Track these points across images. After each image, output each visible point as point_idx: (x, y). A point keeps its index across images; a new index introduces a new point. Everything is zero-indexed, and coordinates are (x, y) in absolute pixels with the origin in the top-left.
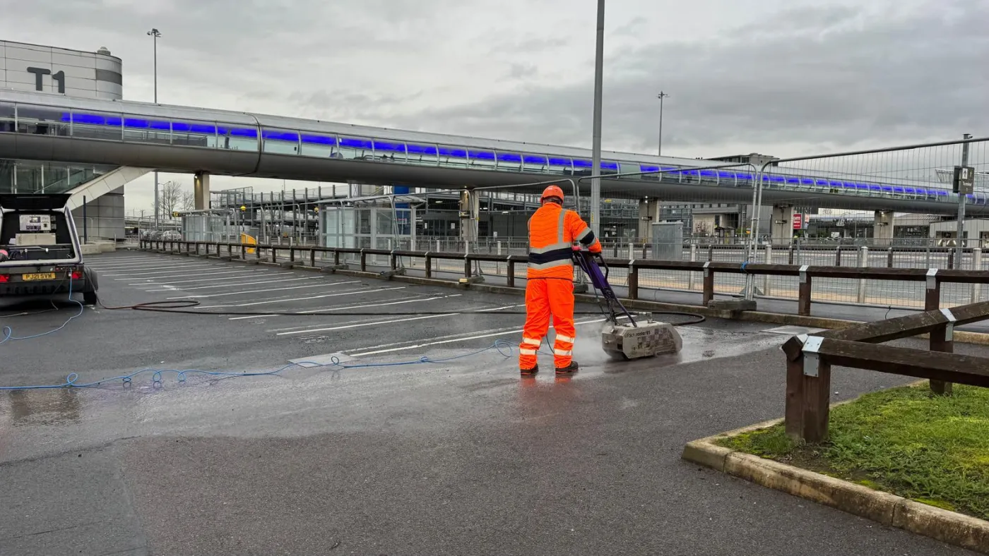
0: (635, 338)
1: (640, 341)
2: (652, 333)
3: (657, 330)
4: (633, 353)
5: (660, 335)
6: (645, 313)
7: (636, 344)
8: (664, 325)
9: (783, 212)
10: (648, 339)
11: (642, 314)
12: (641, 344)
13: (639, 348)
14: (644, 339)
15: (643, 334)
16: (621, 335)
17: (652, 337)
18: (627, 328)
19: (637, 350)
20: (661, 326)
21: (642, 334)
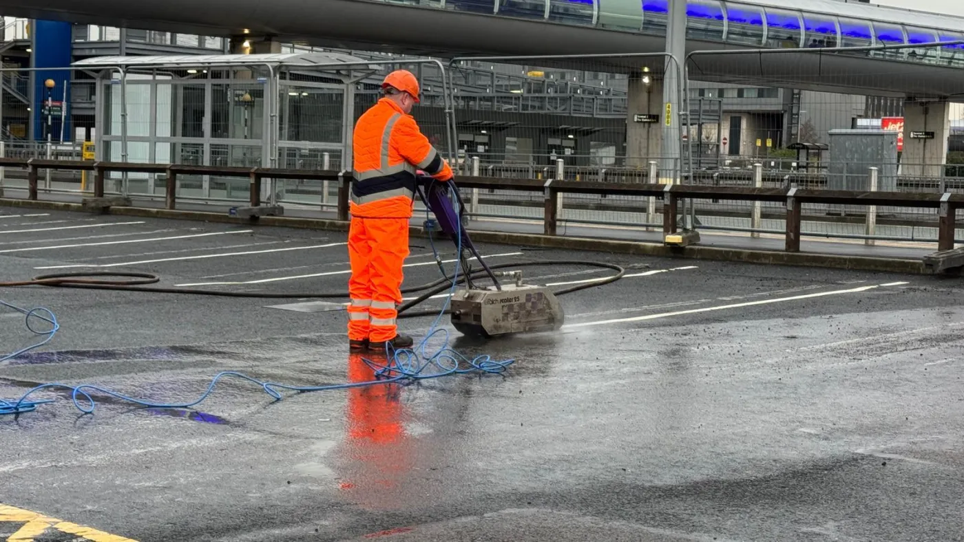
0: (499, 306)
1: (506, 310)
2: (523, 300)
3: (529, 296)
4: (496, 327)
5: (533, 303)
6: (512, 273)
7: (500, 316)
8: (538, 289)
9: (926, 112)
10: (516, 309)
11: (508, 275)
12: (506, 314)
13: (503, 320)
14: (511, 308)
15: (510, 300)
16: (478, 301)
17: (522, 306)
18: (488, 292)
19: (502, 323)
20: (533, 290)
21: (507, 301)
